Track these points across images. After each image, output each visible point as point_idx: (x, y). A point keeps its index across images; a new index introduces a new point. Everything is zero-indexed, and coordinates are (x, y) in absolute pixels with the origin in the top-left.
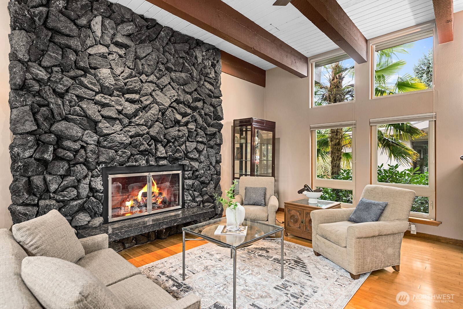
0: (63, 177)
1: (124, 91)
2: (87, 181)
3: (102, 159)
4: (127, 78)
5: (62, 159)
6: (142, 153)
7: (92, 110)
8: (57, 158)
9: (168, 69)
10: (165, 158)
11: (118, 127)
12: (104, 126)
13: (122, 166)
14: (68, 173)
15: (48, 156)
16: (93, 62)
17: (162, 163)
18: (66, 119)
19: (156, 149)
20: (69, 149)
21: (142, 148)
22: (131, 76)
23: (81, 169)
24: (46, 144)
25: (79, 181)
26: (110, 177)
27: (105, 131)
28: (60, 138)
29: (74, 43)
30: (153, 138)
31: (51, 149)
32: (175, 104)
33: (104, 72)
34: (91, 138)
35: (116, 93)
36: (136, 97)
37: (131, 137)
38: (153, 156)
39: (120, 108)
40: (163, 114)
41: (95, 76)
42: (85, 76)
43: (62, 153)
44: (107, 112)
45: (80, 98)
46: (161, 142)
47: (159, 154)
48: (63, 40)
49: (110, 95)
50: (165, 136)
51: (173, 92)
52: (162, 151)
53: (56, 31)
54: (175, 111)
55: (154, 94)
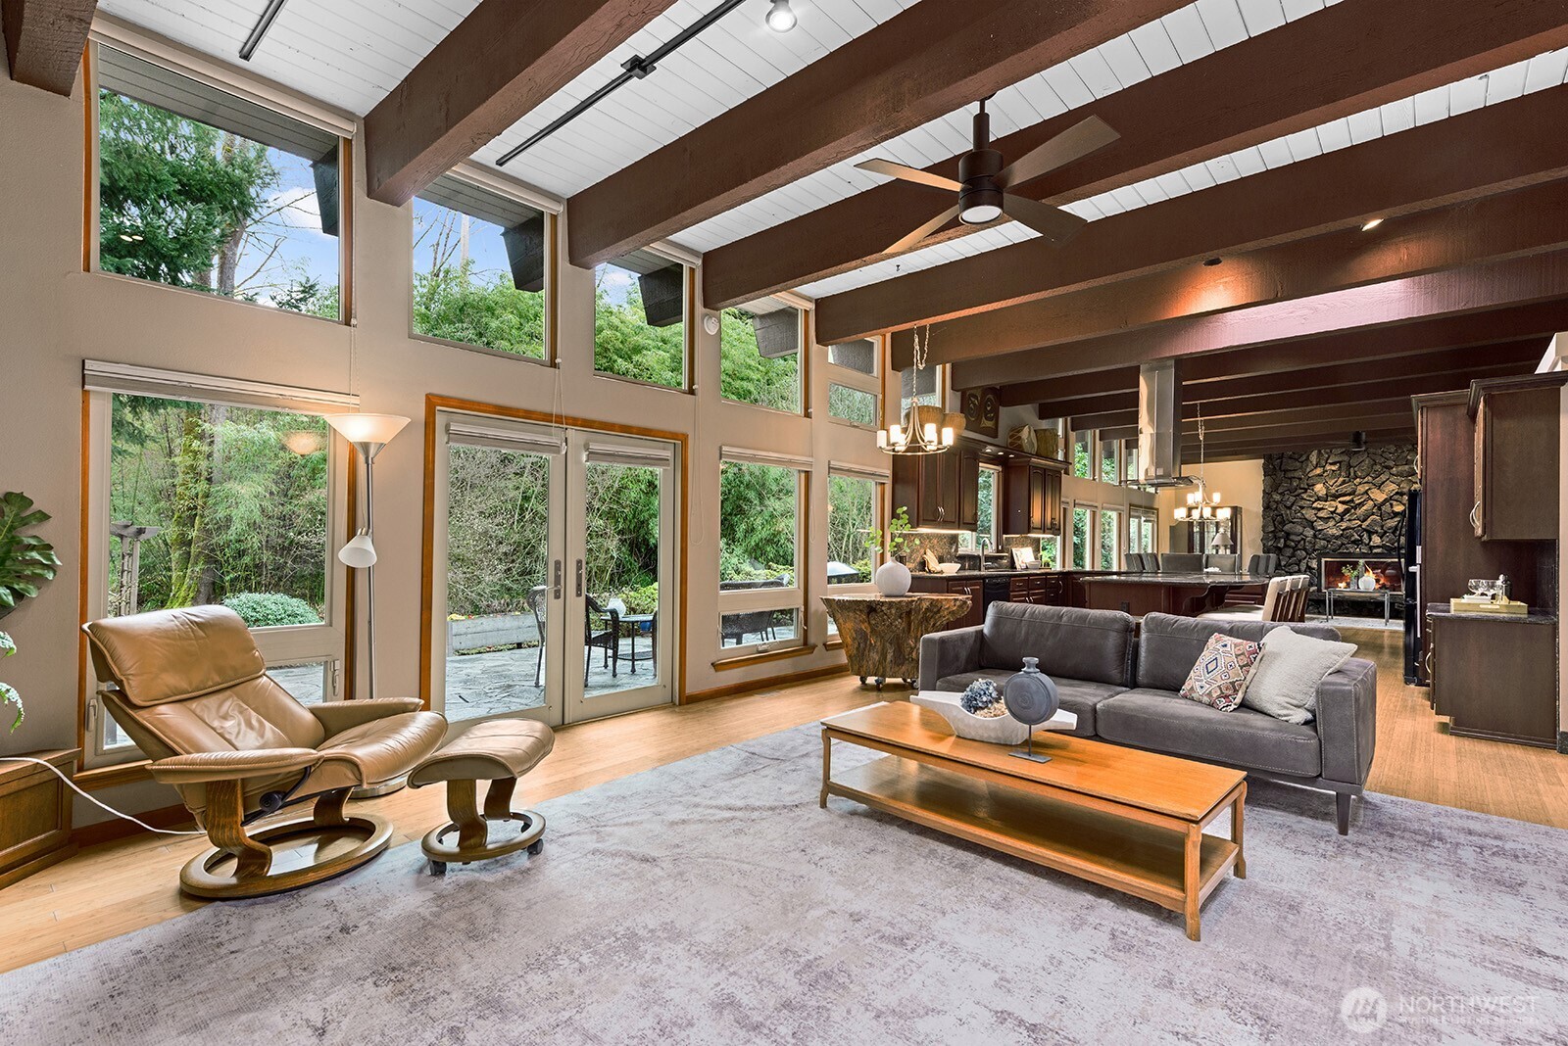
0: (1290, 558)
1: (1335, 497)
2: (1305, 561)
3: (1317, 547)
4: (1340, 485)
5: (1290, 547)
6: (1354, 542)
7: (1309, 514)
8: (1286, 546)
9: (1389, 468)
10: (1378, 547)
11: (1331, 523)
12: (1319, 525)
13: (1335, 552)
14: (1293, 555)
15: (1281, 545)
16: (1311, 482)
17: (1375, 551)
18: (1293, 523)
19: (1370, 540)
20: (1293, 541)
21: (1353, 539)
22: (1344, 482)
23: (1301, 554)
24: (1280, 538)
25: (1300, 561)
26: (1323, 560)
27: (1319, 528)
28: (1288, 534)
29: (1299, 474)
30: (1365, 530)
31: (1282, 540)
32: (1396, 497)
33: (1320, 489)
34: (1309, 533)
35: (1329, 498)
36: (1348, 498)
37: (1343, 530)
38: (1366, 545)
39: (1333, 509)
40: (1380, 509)
41: (1313, 490)
42: (1306, 492)
43: (1288, 542)
44: (1321, 514)
45: (1302, 508)
46: (1376, 532)
47: (1372, 544)
48: (1290, 475)
49: (1326, 501)
50: (1382, 527)
51: (1393, 487)
52: (1376, 540)
53: (1286, 471)
54: (1394, 503)
55: (1369, 492)
